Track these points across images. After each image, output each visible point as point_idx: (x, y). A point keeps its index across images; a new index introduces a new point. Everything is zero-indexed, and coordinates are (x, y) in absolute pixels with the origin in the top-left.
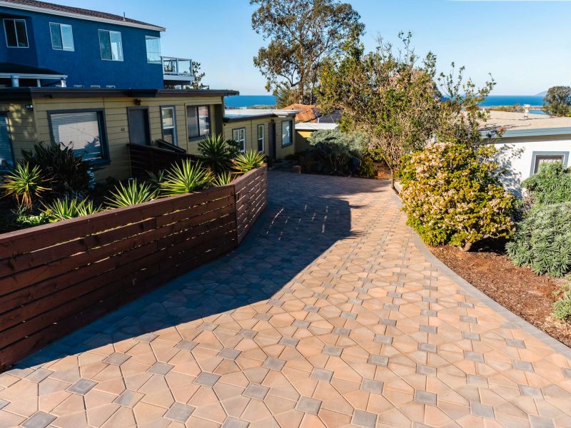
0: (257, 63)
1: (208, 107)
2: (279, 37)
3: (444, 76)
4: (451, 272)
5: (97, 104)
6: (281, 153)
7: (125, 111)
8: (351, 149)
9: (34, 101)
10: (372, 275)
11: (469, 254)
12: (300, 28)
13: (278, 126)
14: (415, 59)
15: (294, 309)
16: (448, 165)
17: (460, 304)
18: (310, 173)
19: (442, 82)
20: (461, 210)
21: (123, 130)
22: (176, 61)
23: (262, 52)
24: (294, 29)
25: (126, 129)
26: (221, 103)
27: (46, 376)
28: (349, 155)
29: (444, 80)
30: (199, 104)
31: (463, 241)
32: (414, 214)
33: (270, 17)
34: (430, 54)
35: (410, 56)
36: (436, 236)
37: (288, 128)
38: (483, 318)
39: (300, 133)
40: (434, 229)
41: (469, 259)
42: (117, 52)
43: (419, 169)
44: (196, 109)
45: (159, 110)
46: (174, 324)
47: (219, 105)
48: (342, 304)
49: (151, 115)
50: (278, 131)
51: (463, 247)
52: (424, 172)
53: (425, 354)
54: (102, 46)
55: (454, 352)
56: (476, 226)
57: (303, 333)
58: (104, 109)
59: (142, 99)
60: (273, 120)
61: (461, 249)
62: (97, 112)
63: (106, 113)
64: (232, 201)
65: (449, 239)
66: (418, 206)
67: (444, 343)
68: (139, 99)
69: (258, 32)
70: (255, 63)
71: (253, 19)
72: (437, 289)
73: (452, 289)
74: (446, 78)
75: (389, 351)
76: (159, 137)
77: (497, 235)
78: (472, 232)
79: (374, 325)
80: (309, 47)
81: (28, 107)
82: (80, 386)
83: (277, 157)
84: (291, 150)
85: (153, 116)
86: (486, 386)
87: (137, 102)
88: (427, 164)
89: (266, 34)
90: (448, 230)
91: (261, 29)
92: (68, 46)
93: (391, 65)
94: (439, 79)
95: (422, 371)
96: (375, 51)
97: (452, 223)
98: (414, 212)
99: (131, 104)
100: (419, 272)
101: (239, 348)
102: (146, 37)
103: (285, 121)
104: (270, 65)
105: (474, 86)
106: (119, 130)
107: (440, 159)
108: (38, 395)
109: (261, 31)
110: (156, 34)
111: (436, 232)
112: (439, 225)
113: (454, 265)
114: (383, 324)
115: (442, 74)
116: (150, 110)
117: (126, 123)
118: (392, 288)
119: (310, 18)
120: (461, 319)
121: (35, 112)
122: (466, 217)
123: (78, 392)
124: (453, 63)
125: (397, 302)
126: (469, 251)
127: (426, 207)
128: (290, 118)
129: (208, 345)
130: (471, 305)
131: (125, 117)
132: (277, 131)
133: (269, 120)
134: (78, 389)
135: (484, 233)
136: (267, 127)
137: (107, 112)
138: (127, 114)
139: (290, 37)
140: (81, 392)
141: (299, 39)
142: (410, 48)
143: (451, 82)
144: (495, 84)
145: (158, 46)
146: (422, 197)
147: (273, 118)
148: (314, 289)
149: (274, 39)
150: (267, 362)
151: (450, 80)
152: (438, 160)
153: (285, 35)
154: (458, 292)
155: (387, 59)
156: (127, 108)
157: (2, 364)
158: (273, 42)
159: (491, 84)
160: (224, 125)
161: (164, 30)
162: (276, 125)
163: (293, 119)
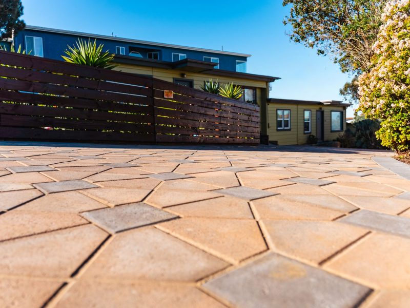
1: (255, 89)
6: (329, 136)
26: (265, 87)
44: (242, 90)
87: (183, 75)
102: (237, 61)
110: (243, 59)
116: (195, 83)
132: (325, 118)
133: (317, 107)
136: (315, 113)
156: (173, 78)
160: (268, 104)
161: (250, 56)
162: (325, 113)
163: (344, 111)
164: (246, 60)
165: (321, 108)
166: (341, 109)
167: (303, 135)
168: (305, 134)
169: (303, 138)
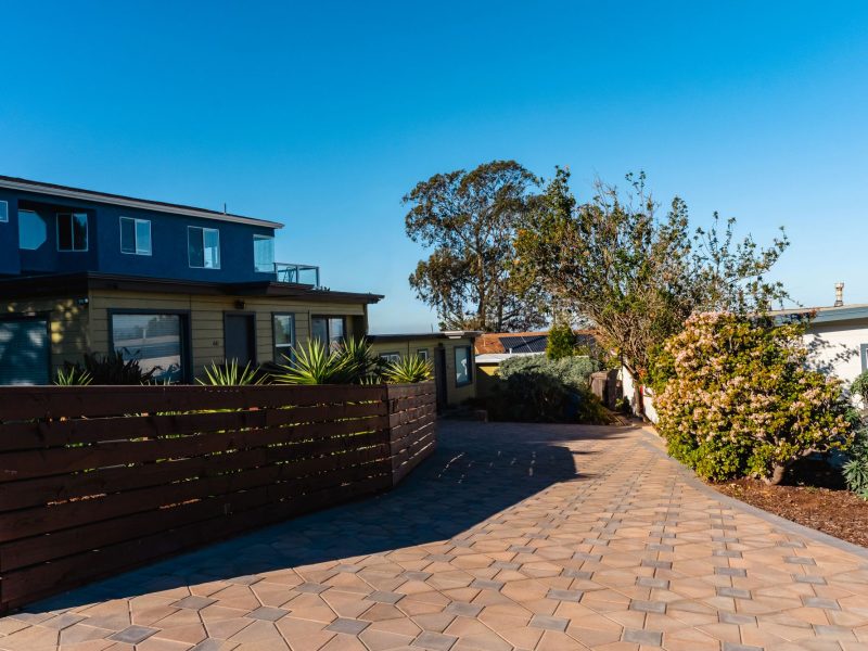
0: (414, 282)
1: (343, 317)
2: (445, 246)
3: (703, 233)
4: (757, 510)
5: (180, 304)
6: (455, 396)
7: (220, 316)
8: (566, 382)
9: (90, 294)
10: (618, 515)
11: (782, 489)
12: (477, 230)
13: (448, 354)
14: (654, 208)
15: (494, 549)
16: (727, 344)
17: (780, 544)
18: (502, 421)
19: (700, 241)
20: (758, 405)
21: (216, 344)
22: (296, 270)
23: (422, 266)
24: (468, 235)
25: (221, 343)
26: (362, 314)
27: (72, 622)
28: (563, 390)
29: (704, 239)
30: (331, 313)
31: (769, 466)
32: (680, 428)
33: (431, 218)
34: (677, 199)
35: (645, 204)
36: (721, 462)
37: (464, 362)
38: (825, 559)
39: (484, 368)
40: (718, 449)
41: (782, 496)
42: (211, 258)
43: (681, 355)
44: (324, 321)
45: (270, 319)
46: (292, 566)
47: (361, 316)
48: (573, 544)
49: (259, 325)
50: (449, 362)
51: (769, 476)
52: (688, 359)
53: (731, 601)
54: (190, 250)
55: (782, 598)
56: (785, 433)
57: (512, 575)
58: (190, 311)
59: (246, 301)
60: (441, 345)
61: (767, 481)
62: (180, 315)
63: (193, 318)
64: (383, 410)
65: (743, 465)
66: (685, 415)
67: (762, 587)
68: (241, 300)
69: (414, 240)
70: (411, 283)
71: (407, 223)
72: (735, 528)
73: (764, 528)
74: (705, 236)
75: (664, 596)
76: (269, 358)
77: (825, 448)
78: (781, 444)
79: (635, 567)
80: (491, 257)
81: (81, 301)
82: (129, 634)
83: (449, 401)
84: (471, 391)
85: (262, 327)
86: (852, 638)
87: (240, 305)
88: (693, 346)
89: (426, 241)
90: (739, 448)
91: (419, 235)
92: (143, 248)
93: (619, 216)
94: (696, 238)
95: (729, 619)
96: (592, 203)
97: (746, 430)
98: (678, 424)
99: (229, 308)
100: (702, 511)
101: (401, 592)
102: (255, 235)
103: (459, 347)
104: (434, 286)
105: (754, 246)
106: (210, 343)
107: (713, 334)
108: (58, 644)
109: (419, 238)
110: (268, 231)
111: (722, 453)
112: (724, 439)
113: (760, 503)
114: (647, 565)
115: (699, 231)
116: (258, 317)
117: (221, 334)
118: (658, 528)
119: (490, 218)
120: (787, 560)
121: (91, 311)
122: (768, 415)
123: (126, 641)
124: (716, 213)
125: (668, 542)
126: (781, 483)
127: (697, 411)
128: (467, 343)
129: (348, 588)
130: (801, 545)
131: (220, 325)
132: (447, 362)
133: (435, 343)
134: (128, 638)
135: (802, 448)
136: (432, 354)
137: (194, 316)
138: (224, 321)
139: (462, 245)
140: (130, 642)
141: (475, 246)
142: (646, 192)
143: (715, 240)
144: (788, 244)
145: (270, 250)
146: (689, 398)
147: (442, 341)
148: (523, 530)
149: (439, 248)
150: (452, 607)
151: (712, 238)
152: (709, 336)
153: (454, 241)
154: (773, 531)
155: (612, 209)
156: (224, 312)
157: (4, 601)
158: (437, 252)
159: (782, 244)
161: (281, 226)
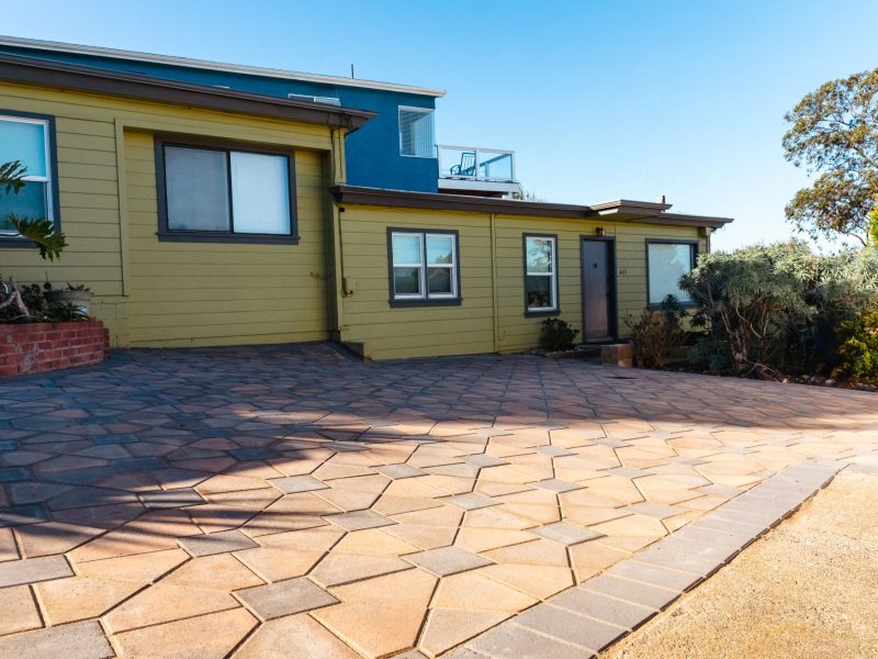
160: (342, 210)
162: (618, 247)
163: (702, 242)
164: (433, 107)
165: (599, 230)
166: (691, 235)
167: (523, 320)
168: (528, 315)
169: (520, 329)
